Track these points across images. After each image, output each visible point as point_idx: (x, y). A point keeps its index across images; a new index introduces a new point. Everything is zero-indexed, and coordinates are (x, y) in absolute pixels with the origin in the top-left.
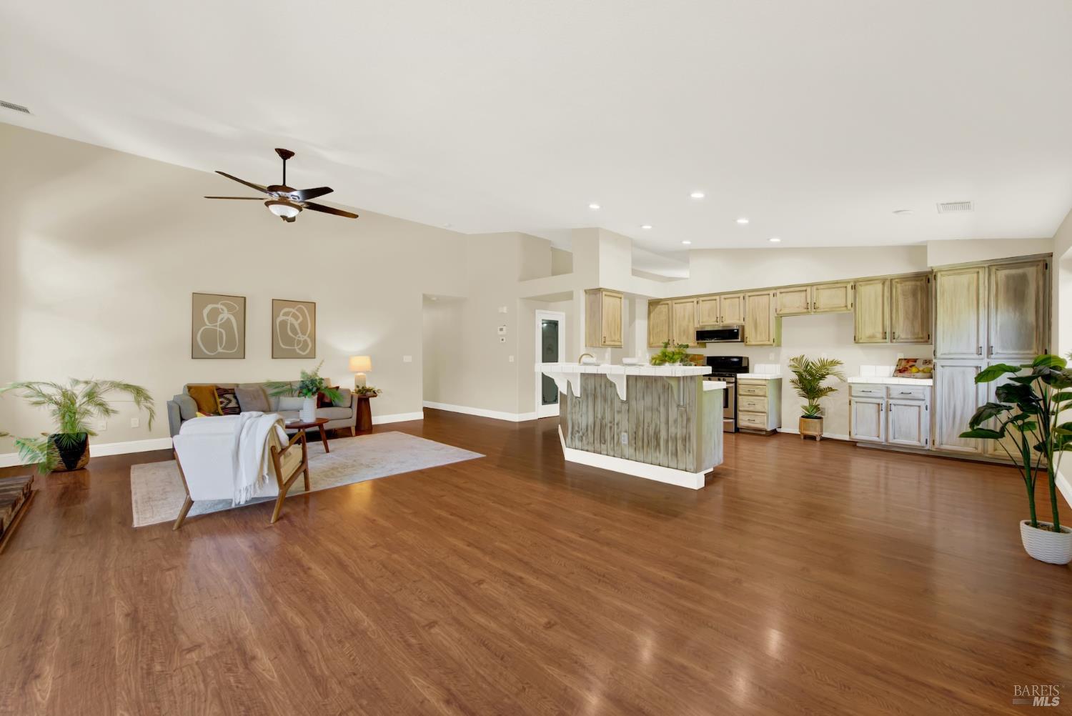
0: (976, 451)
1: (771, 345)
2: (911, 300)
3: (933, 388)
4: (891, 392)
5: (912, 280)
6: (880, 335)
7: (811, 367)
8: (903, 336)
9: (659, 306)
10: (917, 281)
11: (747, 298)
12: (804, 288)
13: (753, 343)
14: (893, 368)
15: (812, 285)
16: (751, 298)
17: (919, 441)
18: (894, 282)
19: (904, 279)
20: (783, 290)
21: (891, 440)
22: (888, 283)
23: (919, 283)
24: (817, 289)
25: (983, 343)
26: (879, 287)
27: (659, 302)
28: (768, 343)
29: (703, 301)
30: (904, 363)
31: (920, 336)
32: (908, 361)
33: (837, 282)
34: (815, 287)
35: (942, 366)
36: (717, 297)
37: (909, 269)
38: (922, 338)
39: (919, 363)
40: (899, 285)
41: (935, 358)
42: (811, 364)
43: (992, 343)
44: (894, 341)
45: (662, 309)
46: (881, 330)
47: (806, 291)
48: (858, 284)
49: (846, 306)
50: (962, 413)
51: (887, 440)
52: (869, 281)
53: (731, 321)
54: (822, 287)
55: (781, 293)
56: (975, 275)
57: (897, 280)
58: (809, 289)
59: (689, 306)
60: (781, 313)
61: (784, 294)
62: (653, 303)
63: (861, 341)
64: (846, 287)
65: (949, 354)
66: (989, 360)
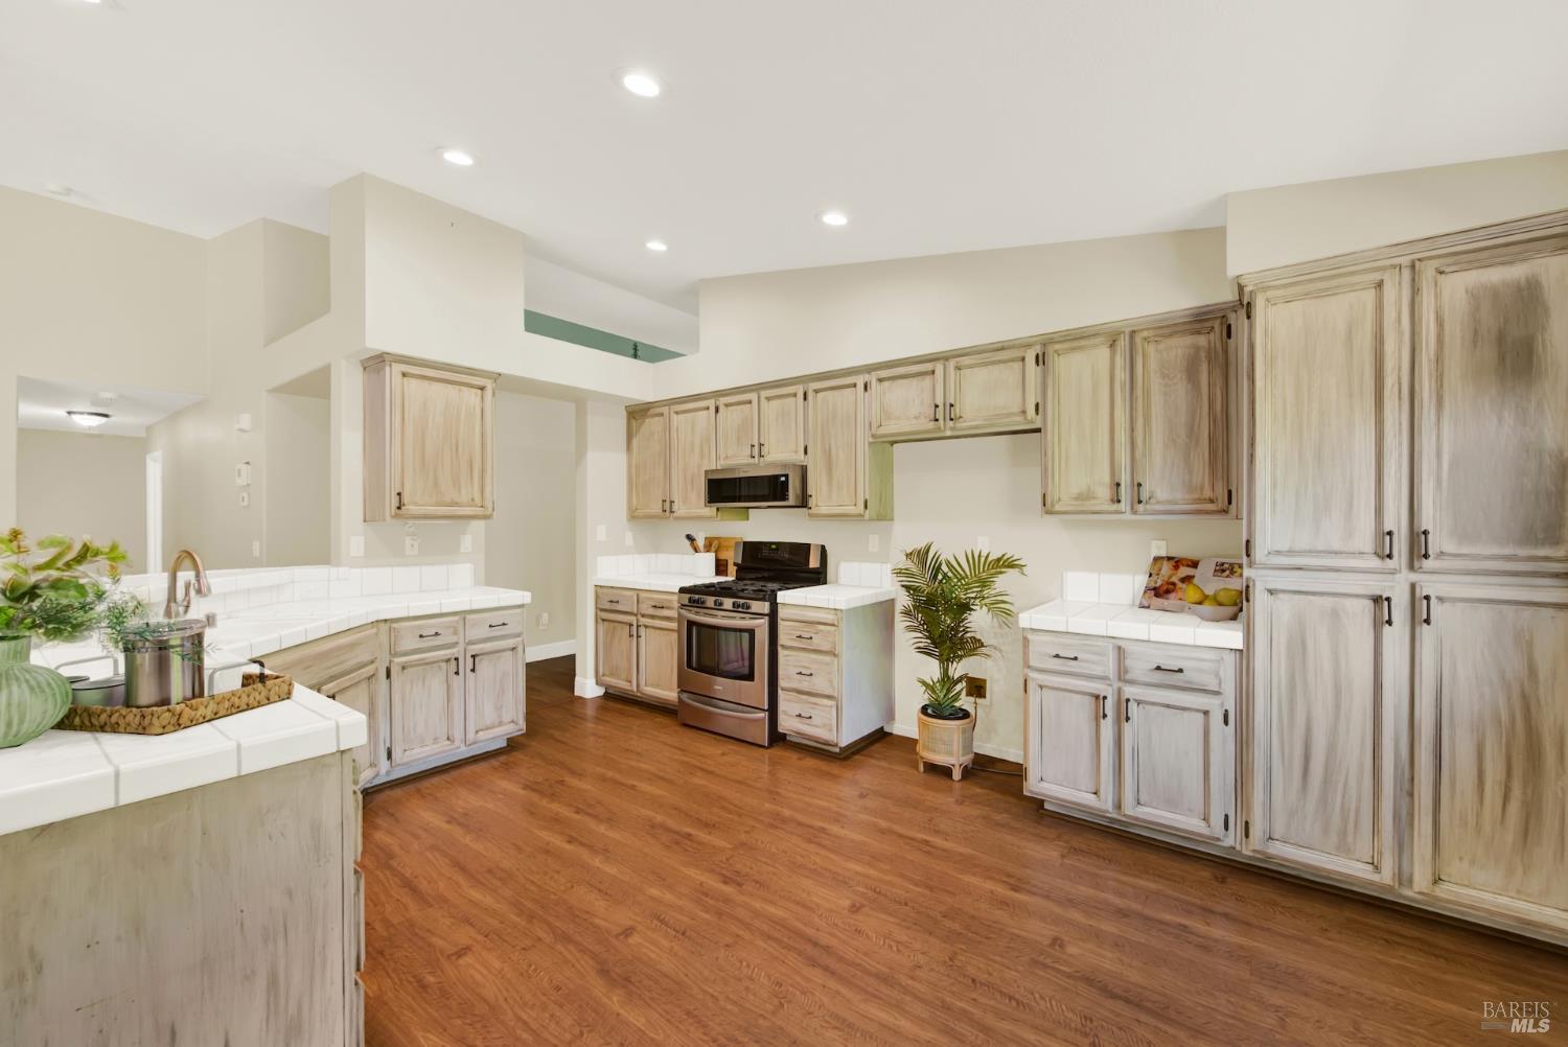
0: (1375, 878)
1: (860, 515)
2: (1181, 389)
3: (1244, 655)
4: (1128, 662)
5: (1183, 333)
6: (1104, 492)
7: (945, 575)
8: (1162, 494)
9: (647, 421)
10: (1199, 333)
11: (810, 395)
12: (928, 367)
13: (824, 510)
14: (1141, 581)
15: (943, 357)
16: (820, 395)
17: (1206, 819)
18: (1138, 340)
19: (1168, 328)
20: (884, 374)
21: (1130, 809)
22: (1123, 343)
23: (1202, 340)
24: (958, 368)
25: (1396, 518)
26: (1105, 352)
27: (648, 409)
28: (851, 510)
29: (727, 405)
30: (1166, 568)
31: (1208, 493)
32: (1177, 563)
33: (1001, 348)
34: (952, 364)
35: (1271, 592)
36: (753, 396)
37: (1179, 300)
38: (1212, 501)
39: (1204, 576)
40: (1151, 349)
41: (1250, 565)
42: (944, 568)
43: (1426, 521)
44: (1141, 507)
45: (652, 425)
46: (1106, 478)
47: (933, 372)
48: (1050, 350)
49: (1024, 412)
50: (1332, 747)
51: (1118, 806)
52: (1077, 339)
53: (779, 454)
54: (966, 361)
55: (880, 380)
56: (1369, 296)
57: (1145, 334)
58: (939, 368)
59: (703, 418)
60: (882, 431)
61: (886, 384)
62: (637, 413)
63: (1057, 508)
64: (1023, 359)
65: (1291, 553)
66: (1414, 577)
